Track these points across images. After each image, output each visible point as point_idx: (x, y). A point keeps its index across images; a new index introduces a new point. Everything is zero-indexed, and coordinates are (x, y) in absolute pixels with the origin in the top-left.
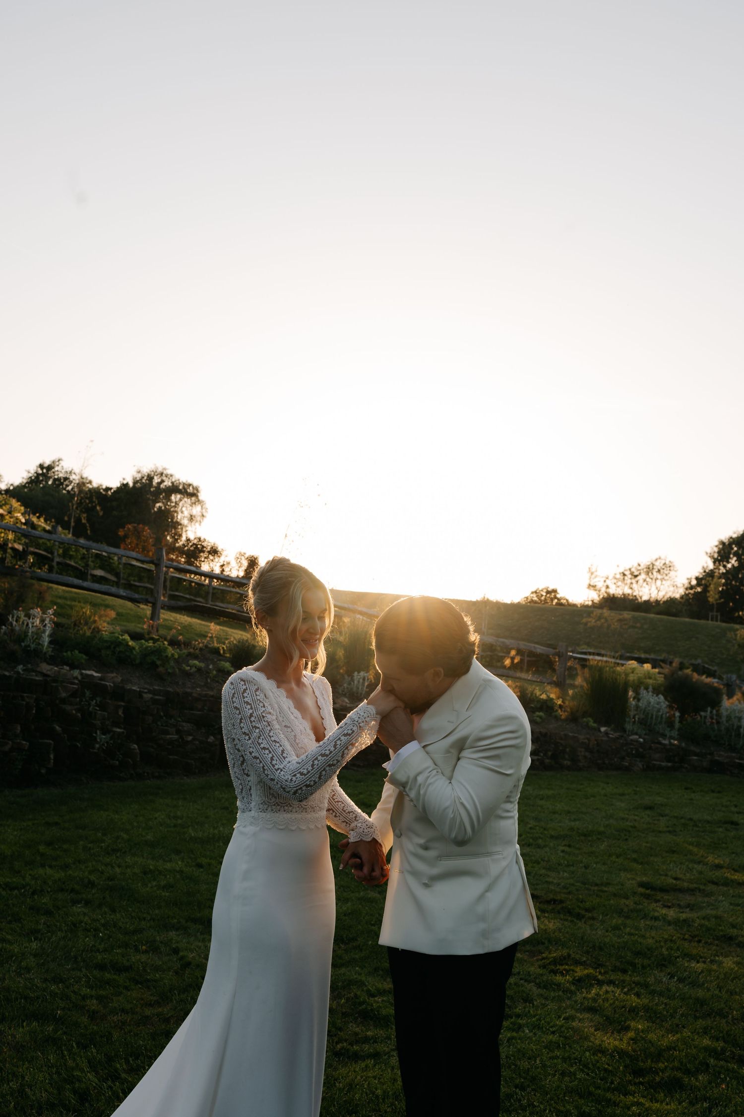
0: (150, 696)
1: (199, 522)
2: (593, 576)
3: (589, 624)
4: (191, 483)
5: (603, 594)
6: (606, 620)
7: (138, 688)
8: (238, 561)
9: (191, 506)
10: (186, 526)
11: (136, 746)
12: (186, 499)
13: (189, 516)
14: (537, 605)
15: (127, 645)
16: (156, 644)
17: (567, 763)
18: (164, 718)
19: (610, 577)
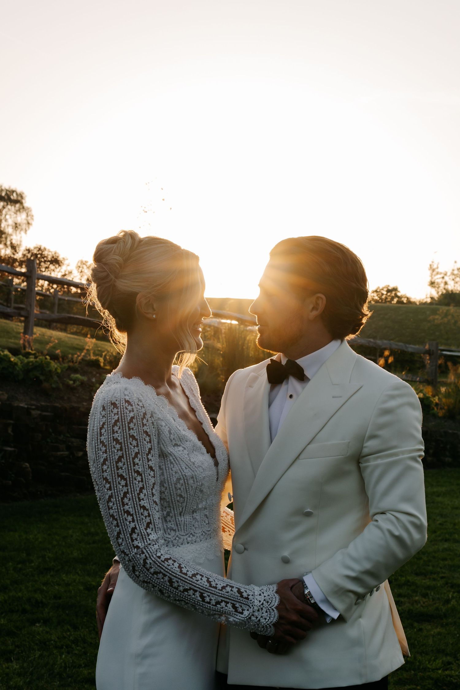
0: (39, 412)
1: (24, 231)
2: (434, 273)
3: (436, 321)
4: (14, 189)
5: (442, 291)
6: (453, 316)
7: (26, 404)
8: (80, 271)
9: (16, 213)
10: (11, 235)
11: (27, 464)
12: (9, 207)
13: (14, 224)
14: (378, 304)
15: (10, 361)
16: (38, 359)
17: (448, 459)
18: (53, 434)
19: (449, 274)
